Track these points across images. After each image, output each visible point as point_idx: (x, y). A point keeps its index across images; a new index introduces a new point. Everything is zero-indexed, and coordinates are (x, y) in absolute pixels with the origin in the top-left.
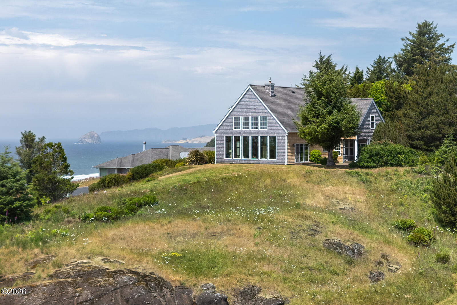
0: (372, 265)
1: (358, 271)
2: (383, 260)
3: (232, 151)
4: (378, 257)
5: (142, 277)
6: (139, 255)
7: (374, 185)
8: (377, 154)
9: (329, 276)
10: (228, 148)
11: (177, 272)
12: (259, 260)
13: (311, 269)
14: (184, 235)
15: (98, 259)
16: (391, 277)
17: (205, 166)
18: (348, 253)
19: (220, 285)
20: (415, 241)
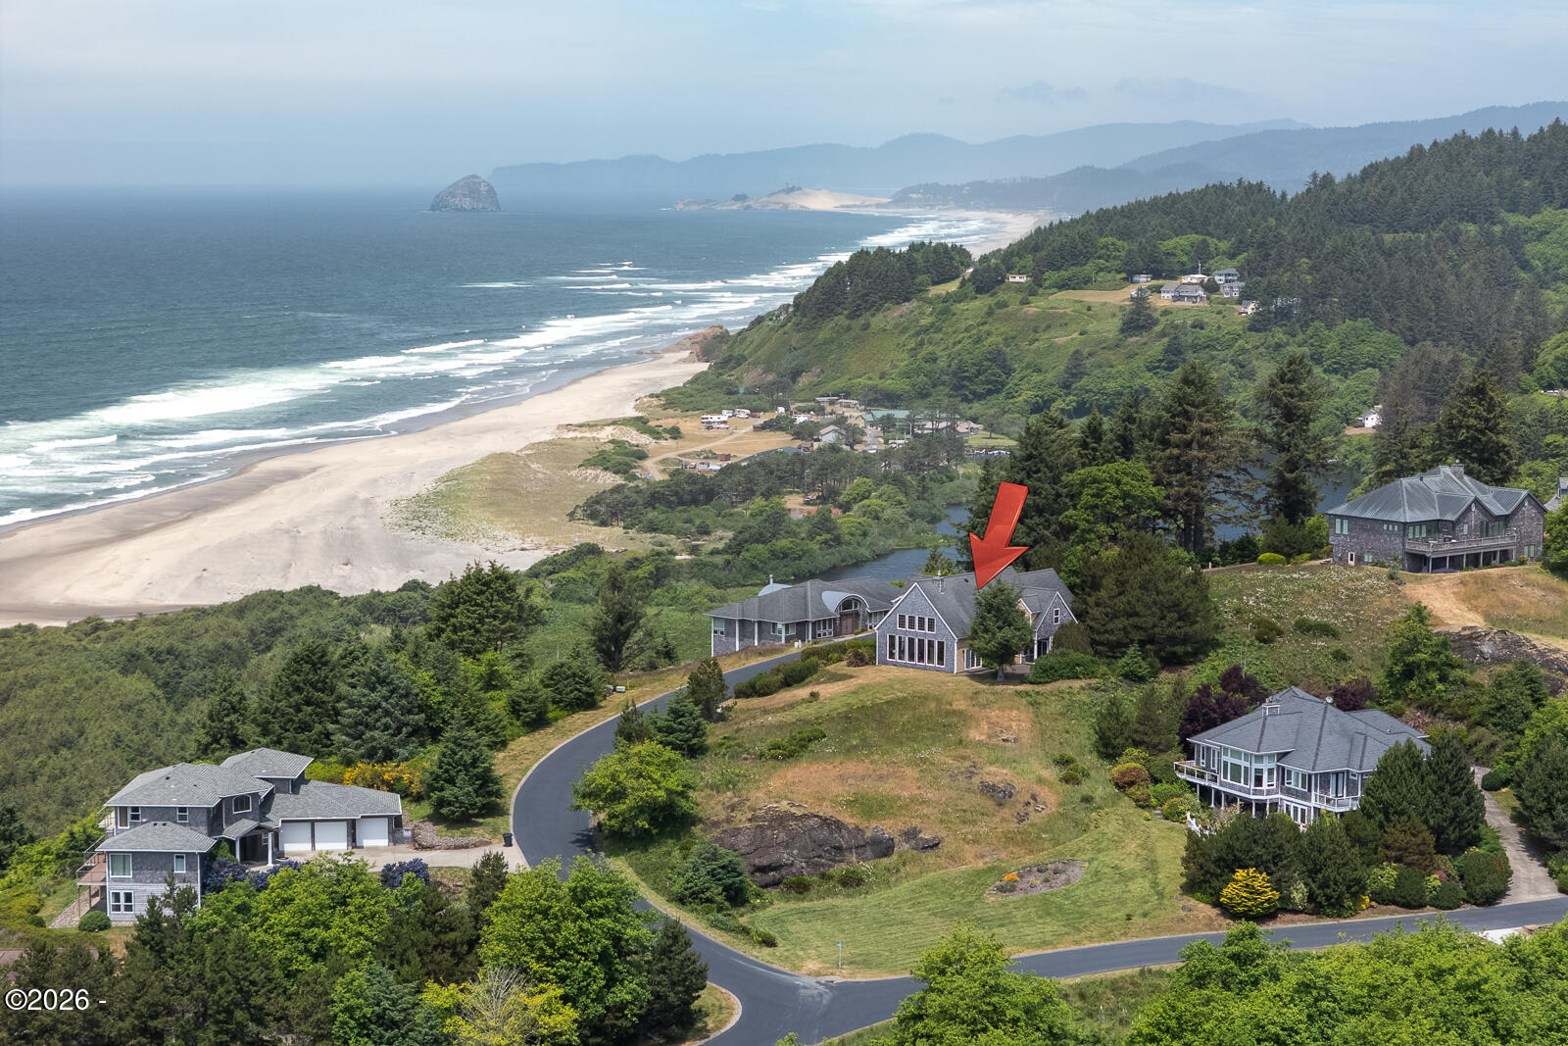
0: (1020, 806)
1: (1006, 812)
2: (1032, 801)
3: (896, 651)
4: (1028, 798)
5: (825, 821)
6: (818, 799)
7: (1043, 709)
8: (1052, 668)
9: (980, 817)
10: (892, 646)
11: (852, 816)
12: (921, 803)
13: (964, 811)
14: (855, 778)
15: (785, 803)
16: (1034, 818)
17: (867, 675)
18: (999, 795)
19: (888, 827)
20: (1067, 780)
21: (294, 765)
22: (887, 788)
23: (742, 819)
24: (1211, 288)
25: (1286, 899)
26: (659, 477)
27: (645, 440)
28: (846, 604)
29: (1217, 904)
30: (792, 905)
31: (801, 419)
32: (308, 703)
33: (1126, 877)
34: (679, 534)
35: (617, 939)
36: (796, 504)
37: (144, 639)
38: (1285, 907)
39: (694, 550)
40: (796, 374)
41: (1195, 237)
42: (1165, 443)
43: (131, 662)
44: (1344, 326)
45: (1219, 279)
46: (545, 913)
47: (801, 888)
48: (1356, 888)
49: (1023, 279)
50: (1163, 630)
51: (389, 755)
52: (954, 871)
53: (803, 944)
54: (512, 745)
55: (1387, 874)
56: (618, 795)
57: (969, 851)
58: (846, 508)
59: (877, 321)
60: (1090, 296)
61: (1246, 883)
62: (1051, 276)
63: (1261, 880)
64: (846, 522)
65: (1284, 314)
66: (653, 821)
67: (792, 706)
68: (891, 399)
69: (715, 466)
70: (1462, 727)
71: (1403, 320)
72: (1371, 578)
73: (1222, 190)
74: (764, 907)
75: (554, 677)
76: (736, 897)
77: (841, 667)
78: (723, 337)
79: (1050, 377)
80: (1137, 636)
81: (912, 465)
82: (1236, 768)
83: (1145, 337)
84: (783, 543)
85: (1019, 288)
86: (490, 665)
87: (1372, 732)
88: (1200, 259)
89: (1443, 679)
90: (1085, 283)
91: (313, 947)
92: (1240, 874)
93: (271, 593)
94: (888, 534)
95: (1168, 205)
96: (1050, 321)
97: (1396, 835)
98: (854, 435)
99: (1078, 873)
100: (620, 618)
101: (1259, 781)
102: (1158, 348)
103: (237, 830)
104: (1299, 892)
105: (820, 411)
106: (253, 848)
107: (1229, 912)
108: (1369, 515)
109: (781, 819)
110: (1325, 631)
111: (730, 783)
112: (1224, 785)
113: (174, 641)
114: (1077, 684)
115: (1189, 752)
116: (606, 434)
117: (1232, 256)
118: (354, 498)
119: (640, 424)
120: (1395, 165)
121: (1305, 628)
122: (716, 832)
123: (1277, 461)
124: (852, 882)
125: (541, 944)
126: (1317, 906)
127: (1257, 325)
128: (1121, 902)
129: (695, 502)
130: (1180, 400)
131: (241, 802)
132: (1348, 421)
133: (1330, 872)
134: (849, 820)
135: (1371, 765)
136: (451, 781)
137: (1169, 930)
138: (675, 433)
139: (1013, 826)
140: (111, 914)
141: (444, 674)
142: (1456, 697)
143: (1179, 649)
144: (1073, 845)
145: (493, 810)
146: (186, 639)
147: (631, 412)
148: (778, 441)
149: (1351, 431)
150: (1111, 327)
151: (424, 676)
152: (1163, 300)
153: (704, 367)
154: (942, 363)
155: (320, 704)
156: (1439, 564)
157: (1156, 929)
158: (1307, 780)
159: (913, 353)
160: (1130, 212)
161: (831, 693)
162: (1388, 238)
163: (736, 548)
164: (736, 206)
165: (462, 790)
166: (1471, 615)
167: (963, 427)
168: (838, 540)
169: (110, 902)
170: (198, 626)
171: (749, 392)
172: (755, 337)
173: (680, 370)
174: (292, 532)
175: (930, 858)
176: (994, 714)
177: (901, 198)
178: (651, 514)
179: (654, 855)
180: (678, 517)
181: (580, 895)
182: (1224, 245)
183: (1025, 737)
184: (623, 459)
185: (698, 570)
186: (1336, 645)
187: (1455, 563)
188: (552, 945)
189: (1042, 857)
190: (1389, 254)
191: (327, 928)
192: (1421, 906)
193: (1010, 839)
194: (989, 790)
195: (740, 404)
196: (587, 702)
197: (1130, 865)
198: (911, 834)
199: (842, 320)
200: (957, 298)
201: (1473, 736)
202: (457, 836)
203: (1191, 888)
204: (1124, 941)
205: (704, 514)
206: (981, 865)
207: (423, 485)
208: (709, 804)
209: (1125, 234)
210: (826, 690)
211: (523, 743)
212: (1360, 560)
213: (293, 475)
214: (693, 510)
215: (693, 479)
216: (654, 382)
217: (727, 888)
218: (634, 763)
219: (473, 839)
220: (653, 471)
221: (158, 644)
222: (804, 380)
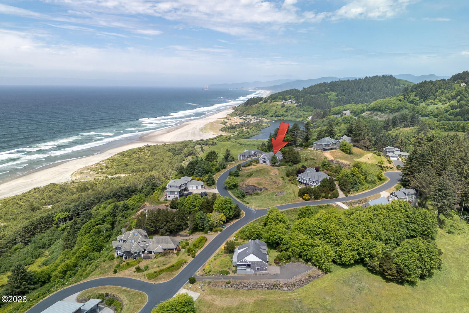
0: (277, 184)
2: (279, 183)
6: (253, 183)
7: (280, 170)
8: (280, 165)
9: (273, 185)
10: (261, 161)
12: (265, 184)
13: (271, 184)
14: (257, 180)
15: (249, 183)
16: (279, 185)
17: (259, 165)
18: (275, 182)
19: (261, 187)
20: (283, 180)
21: (190, 178)
22: (261, 181)
23: (244, 186)
24: (291, 102)
25: (311, 198)
26: (229, 125)
27: (227, 120)
28: (254, 153)
29: (302, 198)
30: (250, 197)
31: (245, 118)
32: (191, 169)
33: (291, 194)
34: (231, 133)
35: (230, 207)
36: (244, 128)
37: (171, 147)
38: (311, 199)
39: (233, 135)
40: (244, 112)
41: (290, 96)
42: (292, 132)
43: (169, 150)
44: (307, 107)
45: (292, 101)
46: (221, 204)
47: (251, 195)
48: (320, 196)
49: (270, 101)
50: (294, 160)
51: (201, 176)
52: (270, 192)
53: (252, 203)
54: (216, 174)
55: (324, 194)
56: (229, 183)
57: (271, 189)
58: (250, 129)
59: (253, 106)
60: (277, 103)
61: (306, 196)
62: (273, 101)
63: (308, 196)
64: (250, 131)
65: (300, 105)
66: (233, 186)
67: (249, 169)
68: (255, 115)
69: (235, 124)
70: (331, 172)
71: (314, 106)
72: (319, 152)
73: (292, 90)
74: (247, 197)
75: (220, 165)
76: (244, 196)
77: (254, 163)
78: (235, 107)
79: (273, 113)
80: (291, 160)
81: (257, 124)
82: (304, 179)
83: (284, 108)
84: (243, 134)
85: (269, 102)
86: (213, 163)
87: (321, 175)
88: (290, 98)
89: (329, 166)
90: (277, 101)
91: (193, 205)
92: (306, 195)
93: (185, 141)
94: (255, 133)
95: (286, 92)
96: (273, 106)
97: (325, 189)
98: (251, 120)
99: (285, 193)
100: (228, 155)
101: (307, 181)
102: (285, 109)
103: (183, 188)
104: (313, 197)
105: (247, 117)
106: (185, 190)
107: (304, 199)
108: (318, 143)
109: (249, 186)
110: (314, 159)
111: (242, 181)
112: (302, 181)
113: (174, 147)
114: (284, 167)
115: (298, 176)
116: (223, 120)
117: (294, 98)
118: (194, 128)
119: (226, 118)
120: (313, 86)
121: (311, 159)
122: (241, 188)
123: (306, 134)
124: (257, 194)
125: (221, 208)
126: (315, 199)
127: (297, 106)
128: (290, 197)
129: (233, 129)
130: (294, 127)
131: (183, 184)
132: (307, 118)
133: (317, 195)
134: (257, 186)
135: (321, 180)
136: (209, 181)
137: (297, 202)
138: (230, 119)
139: (277, 186)
140: (167, 199)
141: (208, 166)
142: (330, 168)
143: (296, 162)
144: (284, 189)
145: (214, 184)
146: (176, 147)
147: (225, 117)
148: (242, 121)
149: (308, 119)
150: (280, 107)
151: (205, 166)
152: (286, 103)
153: (233, 111)
154: (260, 111)
155: (193, 169)
156: (327, 150)
157: (295, 202)
158: (313, 181)
159: (257, 110)
160: (282, 92)
161: (254, 167)
162: (312, 96)
163: (238, 135)
164: (236, 90)
165: (210, 182)
166: (332, 157)
167: (263, 119)
168: (249, 134)
169: (167, 197)
170: (177, 145)
171: (239, 114)
172: (239, 107)
173: (231, 111)
174: (187, 132)
175: (267, 191)
176: (274, 171)
177: (255, 89)
178: (228, 130)
179: (233, 191)
180: (231, 130)
181: (226, 202)
182: (293, 97)
183: (277, 174)
184: (224, 123)
185: (234, 138)
186: (315, 161)
187: (329, 150)
188: (222, 208)
189: (280, 191)
190: (312, 98)
191: (194, 203)
192: (328, 198)
193: (276, 188)
194: (274, 182)
195: (237, 116)
196: (225, 168)
197: (291, 192)
198: (264, 188)
199: (249, 106)
200: (262, 103)
201: (333, 174)
202: (210, 188)
203: (299, 196)
204: (291, 203)
205: (234, 130)
206: (273, 192)
207: (202, 126)
208: (240, 184)
209: (281, 95)
210: (253, 167)
211: (217, 174)
212: (317, 149)
213: (187, 124)
214: (233, 130)
215: (233, 126)
216: (228, 113)
217: (243, 196)
218: (231, 179)
219: (212, 188)
220: (228, 125)
221: (173, 148)
222: (245, 113)
